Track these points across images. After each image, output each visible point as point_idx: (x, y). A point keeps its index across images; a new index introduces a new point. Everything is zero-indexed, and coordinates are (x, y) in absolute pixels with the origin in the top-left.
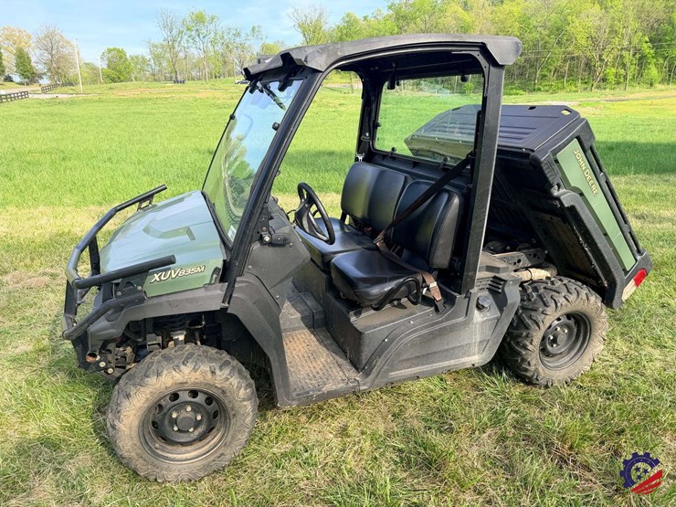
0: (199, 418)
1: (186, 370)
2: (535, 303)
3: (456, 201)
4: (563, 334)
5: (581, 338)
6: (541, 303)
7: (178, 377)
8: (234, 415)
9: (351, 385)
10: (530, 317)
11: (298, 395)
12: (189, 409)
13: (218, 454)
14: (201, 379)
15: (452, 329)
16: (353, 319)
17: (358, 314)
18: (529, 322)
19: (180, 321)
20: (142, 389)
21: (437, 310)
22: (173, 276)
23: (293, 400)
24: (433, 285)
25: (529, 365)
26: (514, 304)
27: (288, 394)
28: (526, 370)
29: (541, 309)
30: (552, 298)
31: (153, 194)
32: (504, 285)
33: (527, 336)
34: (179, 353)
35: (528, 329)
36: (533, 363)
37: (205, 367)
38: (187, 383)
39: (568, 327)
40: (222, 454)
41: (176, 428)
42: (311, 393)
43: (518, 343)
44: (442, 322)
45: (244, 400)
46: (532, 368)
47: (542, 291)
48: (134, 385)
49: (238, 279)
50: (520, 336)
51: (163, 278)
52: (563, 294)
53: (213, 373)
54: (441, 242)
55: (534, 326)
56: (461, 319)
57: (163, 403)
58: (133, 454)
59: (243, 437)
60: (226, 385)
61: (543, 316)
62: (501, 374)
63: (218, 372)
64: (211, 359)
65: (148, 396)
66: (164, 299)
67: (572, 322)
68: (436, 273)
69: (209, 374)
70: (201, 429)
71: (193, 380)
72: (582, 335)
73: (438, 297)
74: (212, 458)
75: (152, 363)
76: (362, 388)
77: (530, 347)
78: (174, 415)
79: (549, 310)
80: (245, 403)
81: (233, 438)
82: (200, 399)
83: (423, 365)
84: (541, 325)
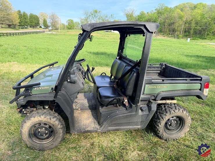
0: (47, 132)
1: (42, 117)
2: (163, 111)
3: (135, 74)
4: (174, 123)
5: (181, 125)
6: (165, 111)
7: (40, 119)
8: (57, 133)
9: (95, 129)
10: (161, 116)
11: (77, 130)
12: (44, 129)
13: (51, 144)
14: (47, 120)
15: (131, 116)
16: (100, 108)
17: (102, 107)
18: (160, 117)
20: (29, 121)
21: (127, 109)
22: (40, 89)
23: (76, 131)
24: (126, 101)
25: (160, 132)
27: (74, 129)
28: (159, 134)
29: (165, 114)
30: (169, 110)
31: (54, 64)
32: (151, 104)
33: (159, 122)
34: (42, 112)
35: (159, 120)
36: (161, 131)
37: (48, 117)
38: (42, 121)
39: (176, 121)
40: (53, 144)
41: (40, 134)
42: (82, 130)
43: (156, 124)
44: (127, 113)
45: (60, 129)
46: (161, 133)
47: (166, 107)
48: (27, 119)
50: (157, 122)
51: (37, 89)
52: (173, 109)
53: (50, 119)
54: (129, 87)
55: (161, 119)
56: (134, 113)
57: (36, 126)
58: (26, 140)
59: (60, 140)
60: (54, 123)
61: (165, 116)
62: (151, 134)
63: (52, 119)
64: (51, 115)
65: (31, 123)
66: (37, 95)
67: (178, 119)
68: (128, 97)
69: (49, 119)
70: (47, 136)
71: (44, 120)
73: (127, 105)
74: (49, 145)
75: (33, 114)
76: (99, 131)
77: (160, 126)
78: (39, 130)
79: (167, 114)
80: (60, 130)
81: (56, 140)
82: (47, 126)
83: (120, 126)
84: (164, 119)
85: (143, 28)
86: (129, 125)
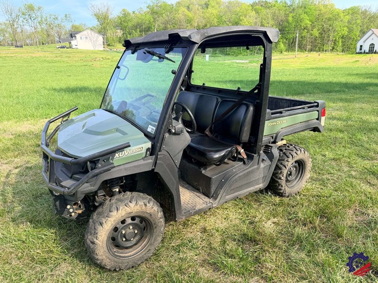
0: (136, 232)
1: (132, 205)
2: (282, 156)
3: (251, 108)
4: (294, 170)
5: (301, 172)
6: (285, 156)
7: (128, 210)
8: (156, 227)
9: (209, 205)
10: (281, 164)
11: (185, 213)
12: (131, 227)
13: (147, 250)
14: (140, 209)
15: (252, 172)
16: (203, 172)
17: (205, 169)
18: (281, 166)
19: (116, 181)
20: (109, 219)
21: (244, 163)
22: (126, 154)
23: (183, 216)
24: (242, 151)
25: (282, 187)
26: (277, 158)
27: (181, 213)
28: (281, 189)
29: (286, 159)
30: (290, 153)
32: (271, 149)
33: (281, 173)
34: (126, 197)
35: (281, 169)
37: (141, 203)
38: (132, 212)
39: (295, 167)
40: (149, 250)
41: (124, 240)
42: (191, 211)
43: (276, 177)
44: (248, 168)
45: (161, 218)
46: (283, 188)
47: (284, 151)
48: (104, 217)
49: (159, 153)
50: (278, 173)
51: (120, 156)
52: (295, 151)
53: (146, 205)
54: (246, 129)
55: (284, 168)
56: (256, 167)
57: (118, 226)
58: (104, 257)
59: (160, 239)
60: (152, 211)
61: (287, 162)
62: (268, 193)
63: (148, 205)
64: (143, 198)
65: (112, 223)
66: (122, 167)
67: (297, 164)
69: (144, 206)
70: (137, 238)
71: (135, 211)
72: (301, 170)
73: (245, 157)
74: (144, 253)
75: (113, 204)
76: (214, 206)
77: (282, 178)
78: (124, 232)
79: (290, 159)
80: (161, 220)
81: (155, 240)
82: (137, 221)
83: (239, 191)
84: (287, 166)
85: (261, 36)
86: (249, 187)
